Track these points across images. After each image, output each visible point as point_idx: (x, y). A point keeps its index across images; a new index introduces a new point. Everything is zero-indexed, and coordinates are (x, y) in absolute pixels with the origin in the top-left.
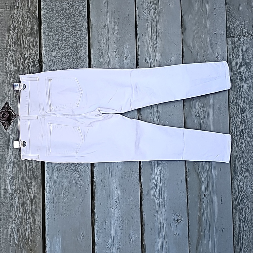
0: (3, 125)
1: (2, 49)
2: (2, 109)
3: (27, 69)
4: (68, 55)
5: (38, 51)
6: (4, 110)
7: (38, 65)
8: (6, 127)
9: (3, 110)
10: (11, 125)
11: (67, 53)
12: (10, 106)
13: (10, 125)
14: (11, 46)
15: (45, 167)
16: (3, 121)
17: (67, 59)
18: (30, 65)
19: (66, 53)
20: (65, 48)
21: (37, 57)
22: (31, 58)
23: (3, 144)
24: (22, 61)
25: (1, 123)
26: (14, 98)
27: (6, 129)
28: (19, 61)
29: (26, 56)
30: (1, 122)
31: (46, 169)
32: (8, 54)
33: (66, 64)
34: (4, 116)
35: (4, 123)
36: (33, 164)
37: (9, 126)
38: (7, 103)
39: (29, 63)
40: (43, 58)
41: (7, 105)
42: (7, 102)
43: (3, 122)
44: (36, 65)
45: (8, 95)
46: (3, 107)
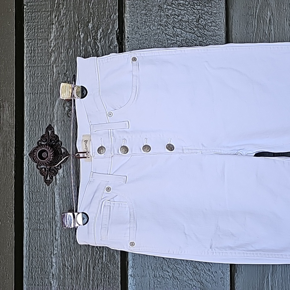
0: (42, 174)
1: (42, 12)
2: (41, 140)
3: (93, 52)
4: (180, 20)
5: (115, 14)
6: (43, 142)
7: (116, 43)
8: (48, 178)
9: (43, 143)
10: (57, 174)
11: (178, 16)
12: (56, 133)
13: (55, 175)
14: (61, 6)
15: (129, 266)
16: (42, 166)
17: (178, 30)
18: (99, 44)
19: (176, 17)
20: (173, 6)
21: (113, 26)
22: (101, 30)
23: (41, 213)
24: (82, 36)
25: (38, 169)
26: (66, 117)
27: (48, 183)
28: (75, 36)
29: (90, 26)
30: (39, 167)
31: (130, 272)
32: (54, 22)
33: (175, 42)
34: (44, 155)
35: (43, 169)
36: (102, 263)
37: (54, 177)
38: (50, 127)
39: (98, 40)
40: (127, 29)
41: (50, 132)
42: (50, 125)
43: (42, 168)
44: (111, 45)
45: (53, 110)
46: (43, 137)
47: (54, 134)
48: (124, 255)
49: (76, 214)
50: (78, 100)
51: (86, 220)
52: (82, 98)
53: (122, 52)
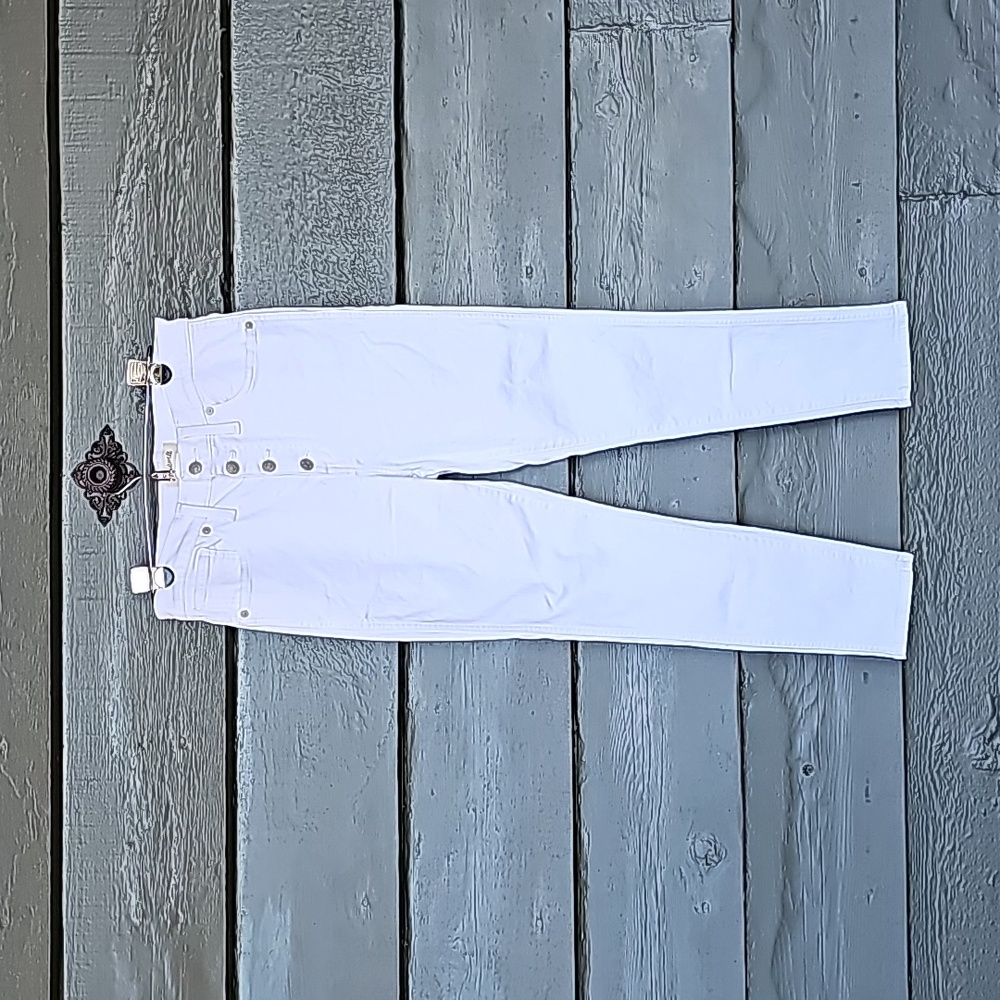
0: (93, 506)
1: (93, 237)
2: (92, 452)
3: (180, 309)
4: (326, 260)
5: (218, 248)
6: (96, 453)
7: (220, 295)
8: (105, 514)
9: (95, 456)
10: (120, 508)
11: (322, 253)
12: (117, 439)
13: (117, 509)
14: (126, 229)
15: (240, 656)
16: (94, 494)
17: (323, 276)
18: (191, 296)
19: (319, 254)
20: (314, 236)
21: (215, 268)
22: (194, 273)
23: (92, 572)
24: (162, 281)
25: (88, 498)
26: (134, 412)
27: (104, 521)
28: (151, 281)
29: (176, 264)
30: (88, 495)
31: (240, 665)
32: (114, 255)
33: (317, 294)
34: (99, 475)
35: (97, 499)
36: (196, 648)
37: (114, 512)
38: (107, 430)
39: (188, 288)
40: (237, 269)
41: (107, 437)
42: (107, 426)
43: (94, 497)
44: (210, 298)
45: (112, 400)
46: (95, 445)
47: (114, 441)
48: (231, 632)
49: (153, 569)
50: (156, 387)
51: (169, 579)
52: (163, 383)
53: (231, 312)
